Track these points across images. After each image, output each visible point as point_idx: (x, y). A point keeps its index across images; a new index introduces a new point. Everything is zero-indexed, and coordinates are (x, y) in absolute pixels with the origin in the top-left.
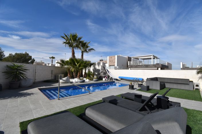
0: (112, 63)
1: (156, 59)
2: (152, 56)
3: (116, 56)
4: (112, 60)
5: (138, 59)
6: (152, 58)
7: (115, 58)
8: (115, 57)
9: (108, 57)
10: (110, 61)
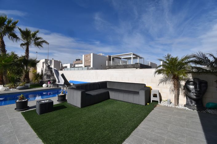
0: (88, 63)
1: (139, 58)
2: (132, 55)
3: (92, 54)
4: (87, 60)
5: (120, 59)
6: (132, 58)
7: (91, 57)
8: (90, 55)
9: (83, 55)
10: (85, 61)
